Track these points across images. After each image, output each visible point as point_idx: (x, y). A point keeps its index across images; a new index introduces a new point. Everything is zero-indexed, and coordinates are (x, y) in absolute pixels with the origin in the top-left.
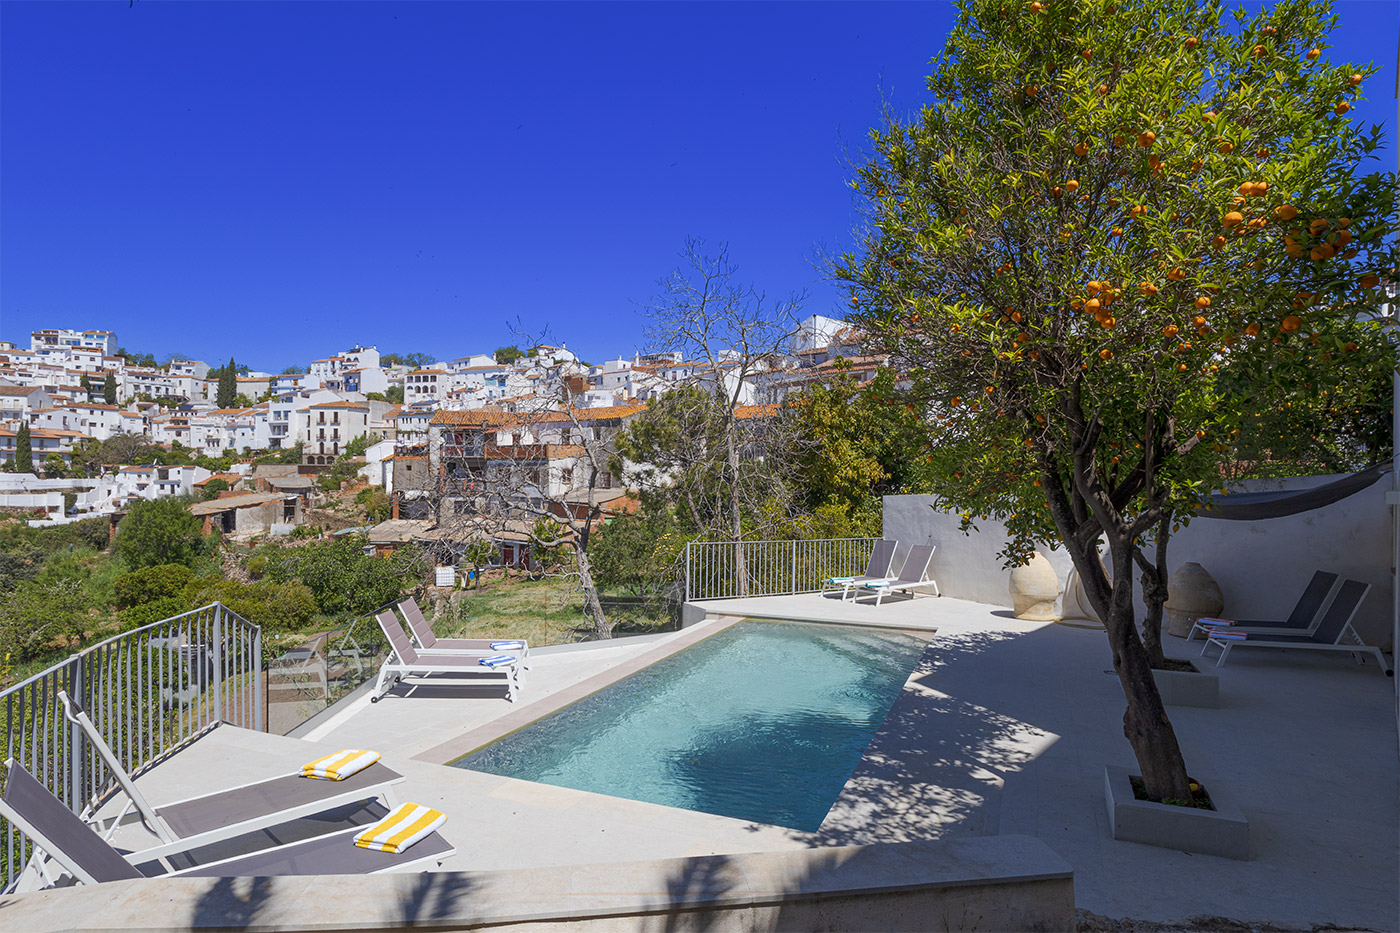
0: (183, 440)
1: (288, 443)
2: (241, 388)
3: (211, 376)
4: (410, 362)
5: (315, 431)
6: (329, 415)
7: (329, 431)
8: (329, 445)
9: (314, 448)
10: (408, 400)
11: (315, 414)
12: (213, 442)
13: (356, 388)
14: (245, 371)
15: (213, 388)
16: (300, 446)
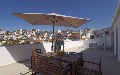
0: (3, 38)
1: (13, 39)
2: (9, 33)
3: (6, 32)
4: (25, 30)
5: (16, 38)
6: (17, 36)
7: (17, 38)
8: (17, 39)
9: (15, 39)
10: (24, 34)
11: (16, 36)
12: (6, 38)
13: (20, 33)
14: (9, 31)
15: (6, 33)
16: (14, 39)
